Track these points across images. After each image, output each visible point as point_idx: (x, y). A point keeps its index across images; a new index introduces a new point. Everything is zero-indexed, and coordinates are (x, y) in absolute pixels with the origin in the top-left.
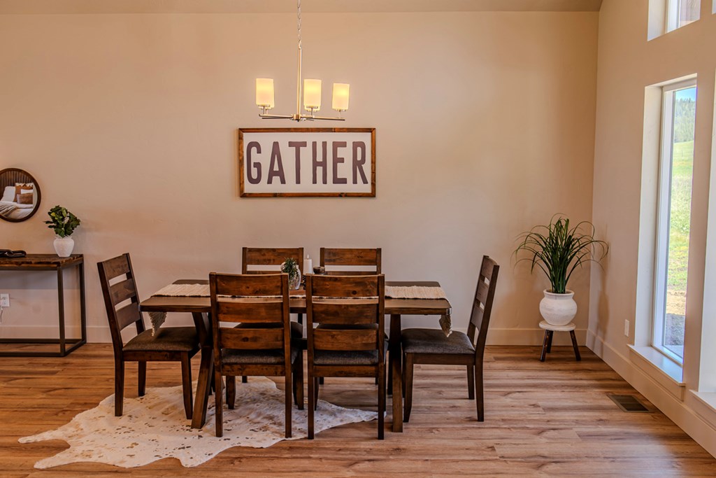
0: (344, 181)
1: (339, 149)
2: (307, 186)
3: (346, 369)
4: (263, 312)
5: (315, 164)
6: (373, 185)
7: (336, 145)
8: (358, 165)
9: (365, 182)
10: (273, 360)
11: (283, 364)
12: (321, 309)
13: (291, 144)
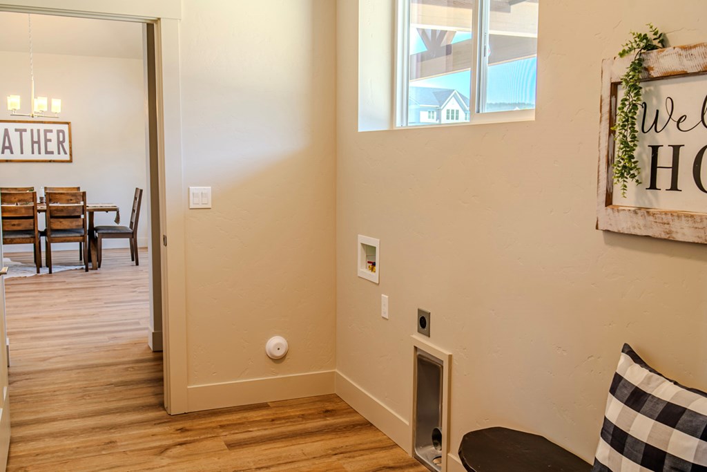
0: (52, 153)
1: (48, 134)
2: (28, 155)
3: (68, 239)
4: (23, 211)
5: (33, 142)
6: (71, 155)
7: (46, 131)
8: (60, 143)
9: (66, 153)
10: (28, 236)
11: (34, 237)
12: (54, 208)
13: (16, 130)
